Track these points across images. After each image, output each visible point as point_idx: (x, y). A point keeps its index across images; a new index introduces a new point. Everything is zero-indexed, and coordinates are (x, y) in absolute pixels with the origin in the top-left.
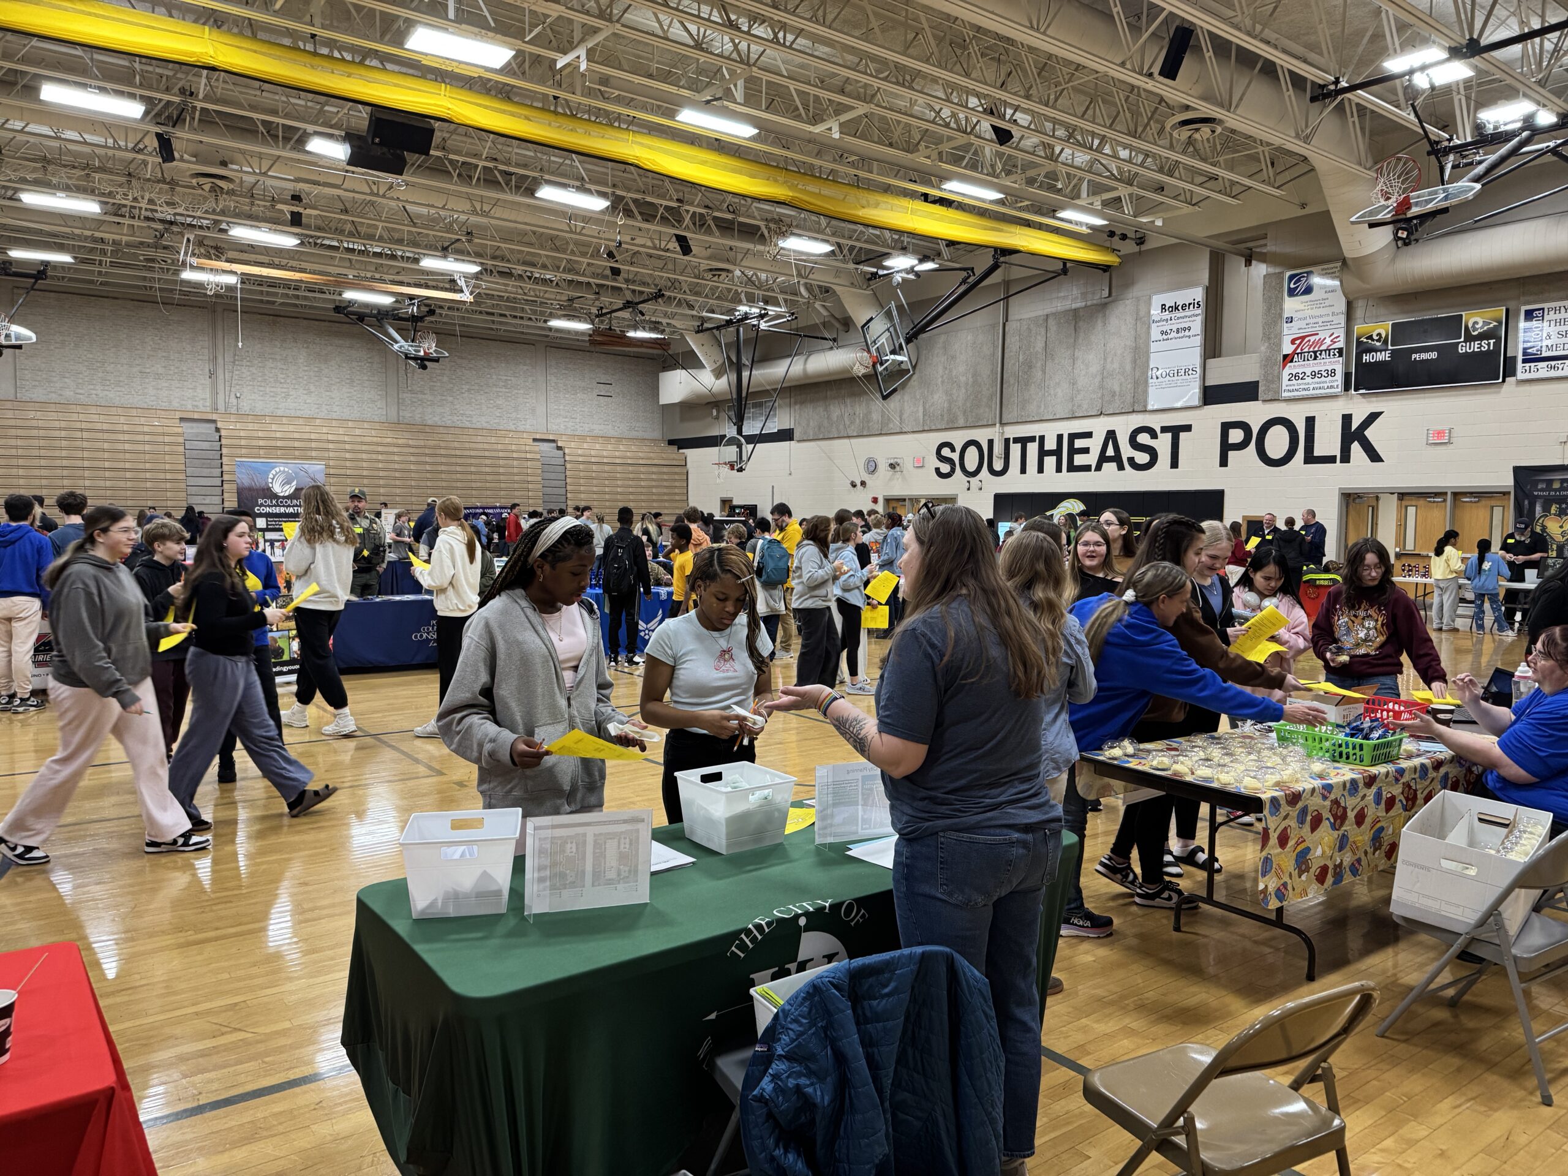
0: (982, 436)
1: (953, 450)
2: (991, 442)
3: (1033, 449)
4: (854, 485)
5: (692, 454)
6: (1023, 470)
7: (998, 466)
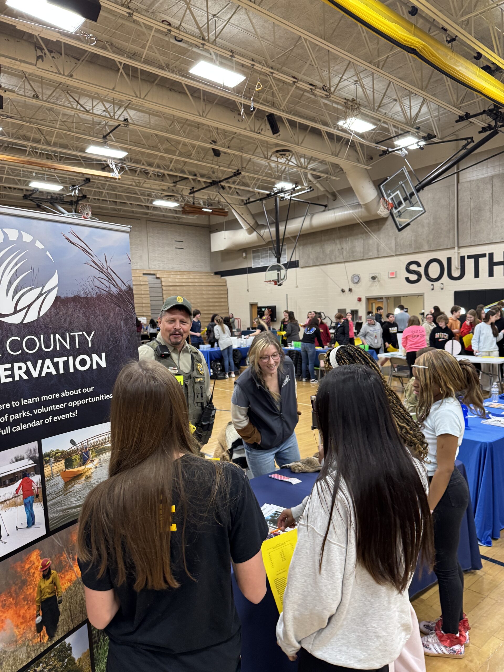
0: (443, 256)
1: (419, 265)
2: (449, 260)
3: (484, 263)
4: (343, 291)
5: (230, 280)
6: (477, 275)
7: (456, 274)
